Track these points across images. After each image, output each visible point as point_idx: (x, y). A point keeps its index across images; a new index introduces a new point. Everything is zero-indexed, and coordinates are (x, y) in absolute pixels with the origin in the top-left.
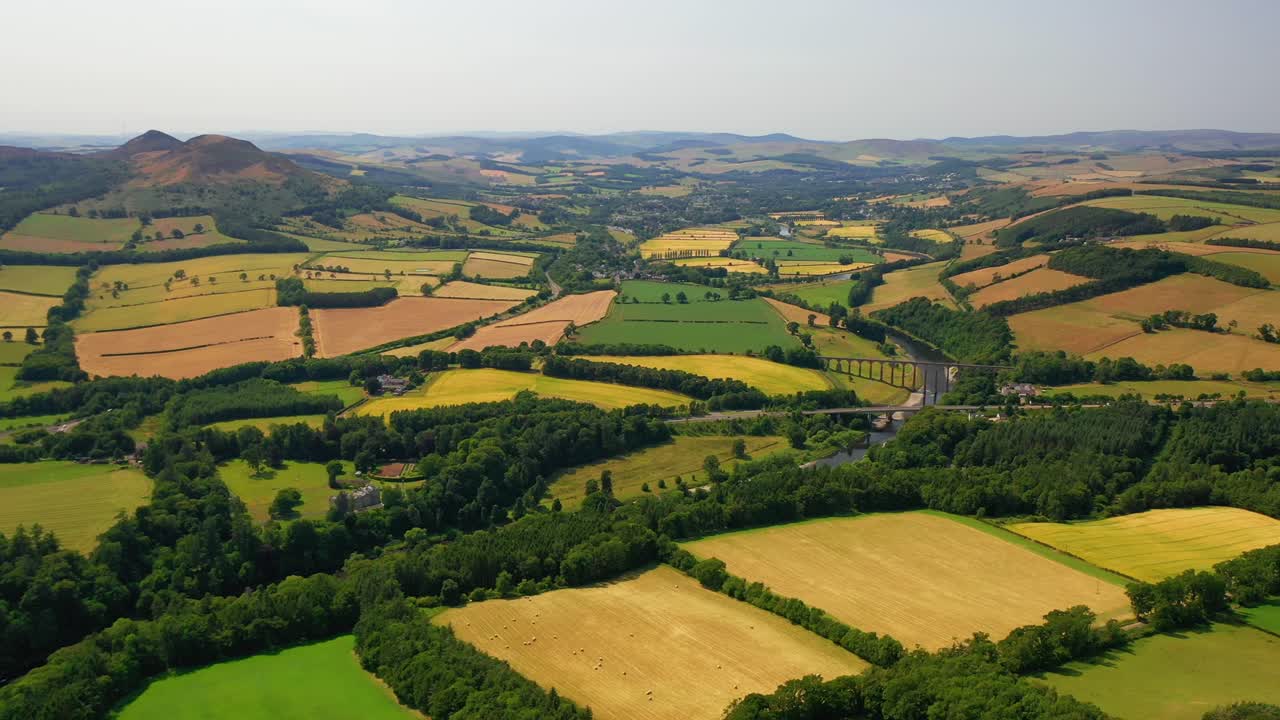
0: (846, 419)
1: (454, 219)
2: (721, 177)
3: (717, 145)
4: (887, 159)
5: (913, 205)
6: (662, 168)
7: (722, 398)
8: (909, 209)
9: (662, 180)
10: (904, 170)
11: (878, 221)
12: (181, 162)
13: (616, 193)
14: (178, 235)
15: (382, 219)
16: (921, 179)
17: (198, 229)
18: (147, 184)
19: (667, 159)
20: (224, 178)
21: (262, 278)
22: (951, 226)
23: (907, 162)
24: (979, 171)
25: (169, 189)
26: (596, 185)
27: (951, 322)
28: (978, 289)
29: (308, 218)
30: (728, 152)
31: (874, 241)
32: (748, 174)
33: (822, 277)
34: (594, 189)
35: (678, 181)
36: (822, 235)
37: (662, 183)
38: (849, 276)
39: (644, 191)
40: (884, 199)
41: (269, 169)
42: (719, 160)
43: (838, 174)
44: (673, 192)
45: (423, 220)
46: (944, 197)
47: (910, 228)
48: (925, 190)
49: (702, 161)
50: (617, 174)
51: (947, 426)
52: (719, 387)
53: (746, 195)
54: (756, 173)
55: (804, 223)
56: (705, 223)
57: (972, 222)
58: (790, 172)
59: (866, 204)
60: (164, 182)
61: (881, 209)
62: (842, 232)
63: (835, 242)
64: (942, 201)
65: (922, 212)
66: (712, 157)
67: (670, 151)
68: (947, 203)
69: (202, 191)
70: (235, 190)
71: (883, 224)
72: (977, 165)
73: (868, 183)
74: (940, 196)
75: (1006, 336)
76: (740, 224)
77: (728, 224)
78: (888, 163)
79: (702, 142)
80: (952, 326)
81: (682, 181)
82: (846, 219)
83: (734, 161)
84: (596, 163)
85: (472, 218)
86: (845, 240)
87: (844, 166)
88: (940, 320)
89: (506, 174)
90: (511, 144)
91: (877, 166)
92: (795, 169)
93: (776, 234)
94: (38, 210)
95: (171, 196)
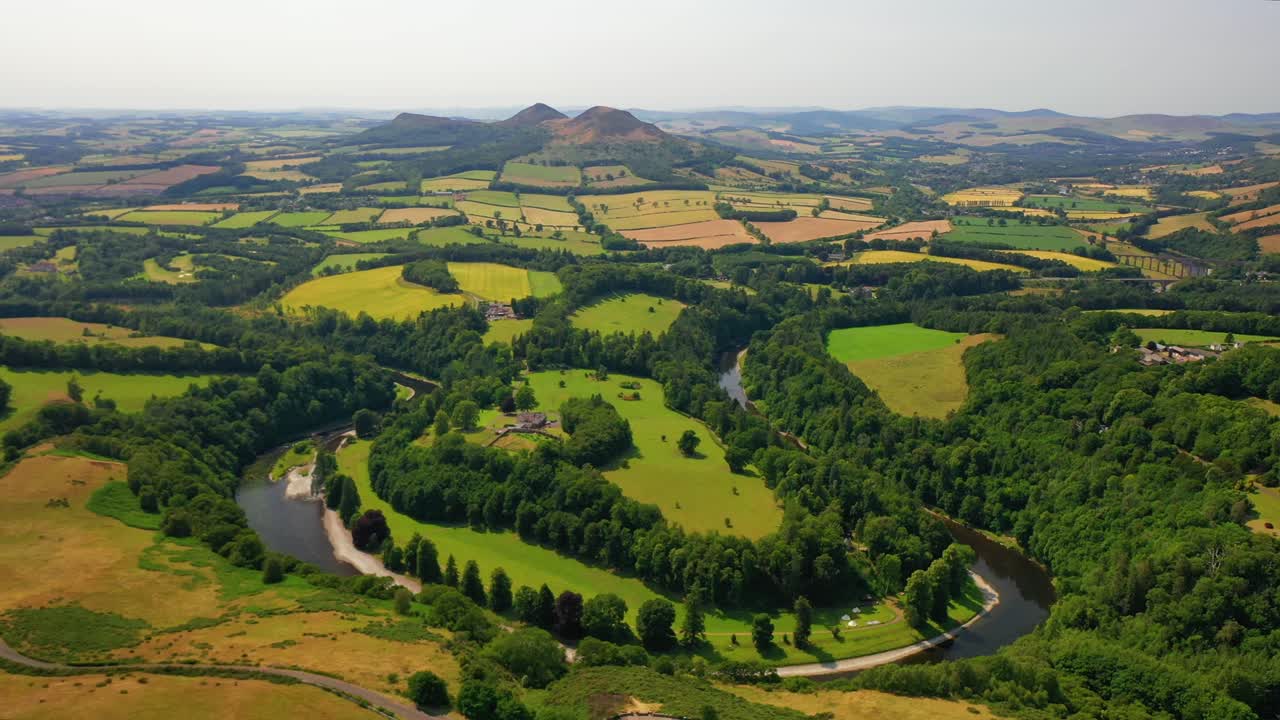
0: (1135, 284)
1: (788, 174)
2: (989, 149)
3: (981, 120)
4: (1159, 134)
5: (1187, 173)
6: (931, 140)
7: (1050, 270)
8: (1182, 176)
9: (937, 149)
10: (1178, 144)
11: (1151, 185)
12: (586, 127)
13: (897, 161)
14: (610, 178)
15: (738, 172)
16: (1195, 153)
17: (622, 174)
18: (566, 143)
19: (935, 133)
20: (618, 139)
21: (698, 204)
22: (1221, 188)
23: (1180, 137)
24: (1258, 145)
25: (584, 147)
26: (879, 154)
27: (1213, 242)
28: (1238, 224)
29: (690, 169)
30: (994, 126)
31: (1148, 199)
32: (1016, 146)
33: (1105, 221)
34: (878, 157)
35: (953, 151)
36: (1099, 194)
37: (938, 152)
38: (1127, 221)
39: (922, 159)
40: (1157, 168)
41: (647, 133)
42: (983, 134)
43: (1107, 148)
44: (951, 160)
45: (767, 174)
46: (1217, 166)
47: (1183, 190)
48: (1198, 160)
49: (969, 134)
50: (894, 145)
51: (1204, 284)
52: (1047, 263)
53: (1021, 164)
54: (1025, 145)
55: (1080, 186)
56: (991, 184)
57: (1242, 185)
58: (1059, 145)
59: (1139, 171)
60: (578, 141)
61: (1152, 176)
62: (1118, 193)
63: (1112, 199)
64: (1216, 170)
65: (1195, 178)
66: (977, 130)
67: (935, 125)
68: (1221, 171)
69: (607, 148)
70: (630, 147)
71: (1156, 188)
72: (1258, 139)
73: (1140, 155)
74: (1213, 165)
75: (1256, 248)
76: (1022, 185)
77: (1012, 186)
78: (1161, 138)
79: (966, 117)
80: (1214, 244)
81: (956, 151)
82: (1120, 184)
83: (999, 135)
84: (872, 137)
85: (801, 174)
86: (1122, 197)
87: (1115, 141)
88: (1205, 240)
89: (793, 144)
90: (780, 118)
91: (1148, 141)
92: (1063, 142)
93: (1057, 192)
94: (508, 159)
95: (589, 152)
